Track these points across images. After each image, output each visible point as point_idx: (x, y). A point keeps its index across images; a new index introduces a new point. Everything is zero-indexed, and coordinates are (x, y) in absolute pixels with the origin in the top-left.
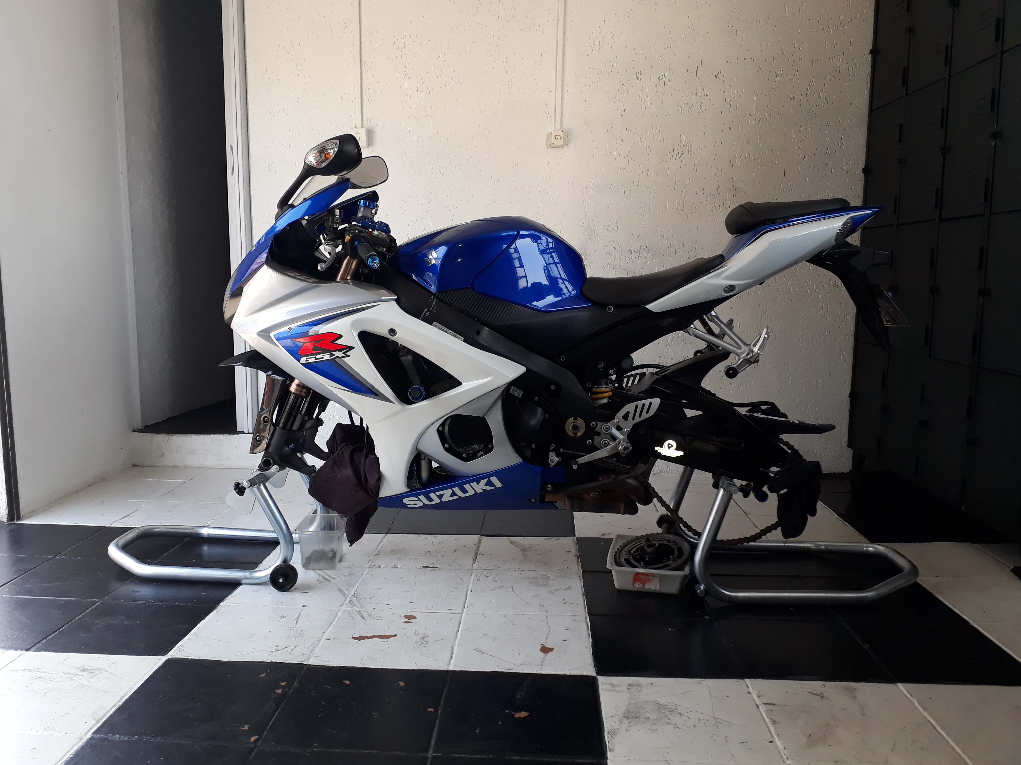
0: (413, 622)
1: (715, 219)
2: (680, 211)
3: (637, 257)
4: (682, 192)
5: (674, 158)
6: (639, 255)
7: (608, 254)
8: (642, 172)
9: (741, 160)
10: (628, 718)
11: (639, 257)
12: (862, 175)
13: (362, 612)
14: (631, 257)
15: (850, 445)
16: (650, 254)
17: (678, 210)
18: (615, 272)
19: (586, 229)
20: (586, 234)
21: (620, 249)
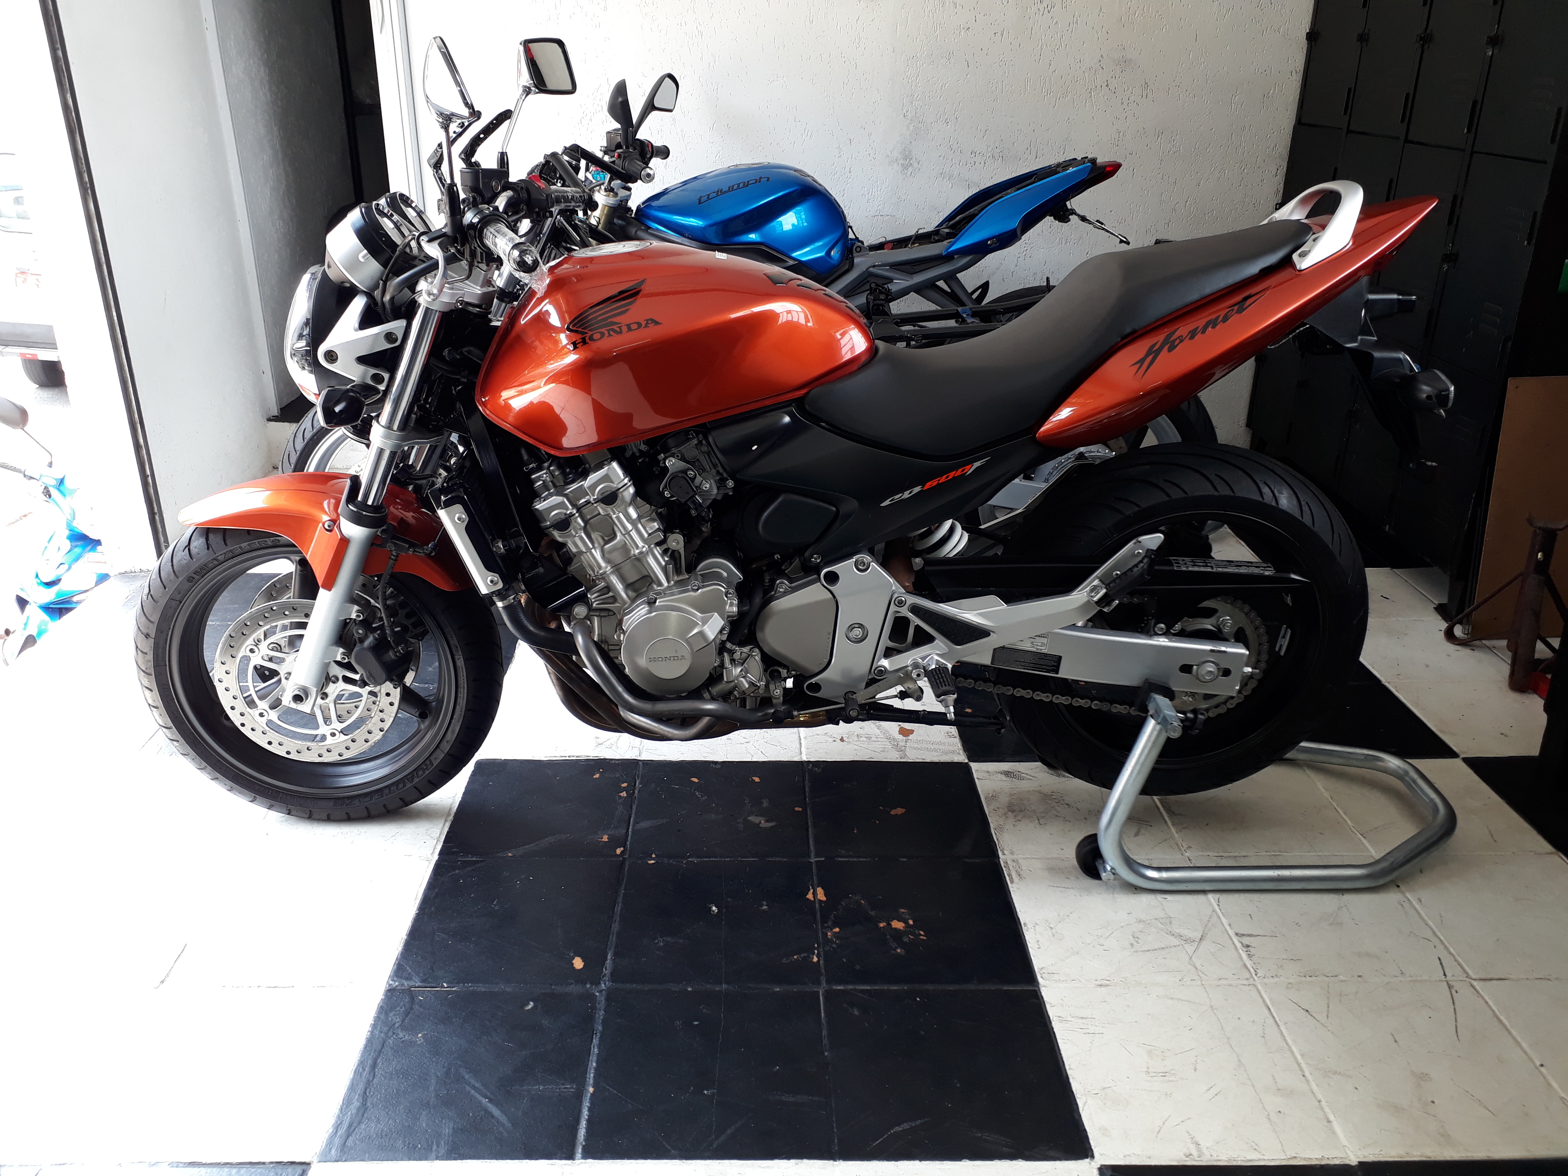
1: (1095, 107)
2: (1045, 93)
3: (983, 163)
4: (1050, 65)
5: (1041, 14)
7: (942, 157)
8: (995, 33)
9: (1136, 16)
10: (1013, 811)
11: (985, 163)
12: (1303, 43)
14: (975, 162)
15: (1249, 424)
16: (1001, 158)
18: (950, 185)
19: (911, 120)
20: (911, 128)
21: (959, 151)
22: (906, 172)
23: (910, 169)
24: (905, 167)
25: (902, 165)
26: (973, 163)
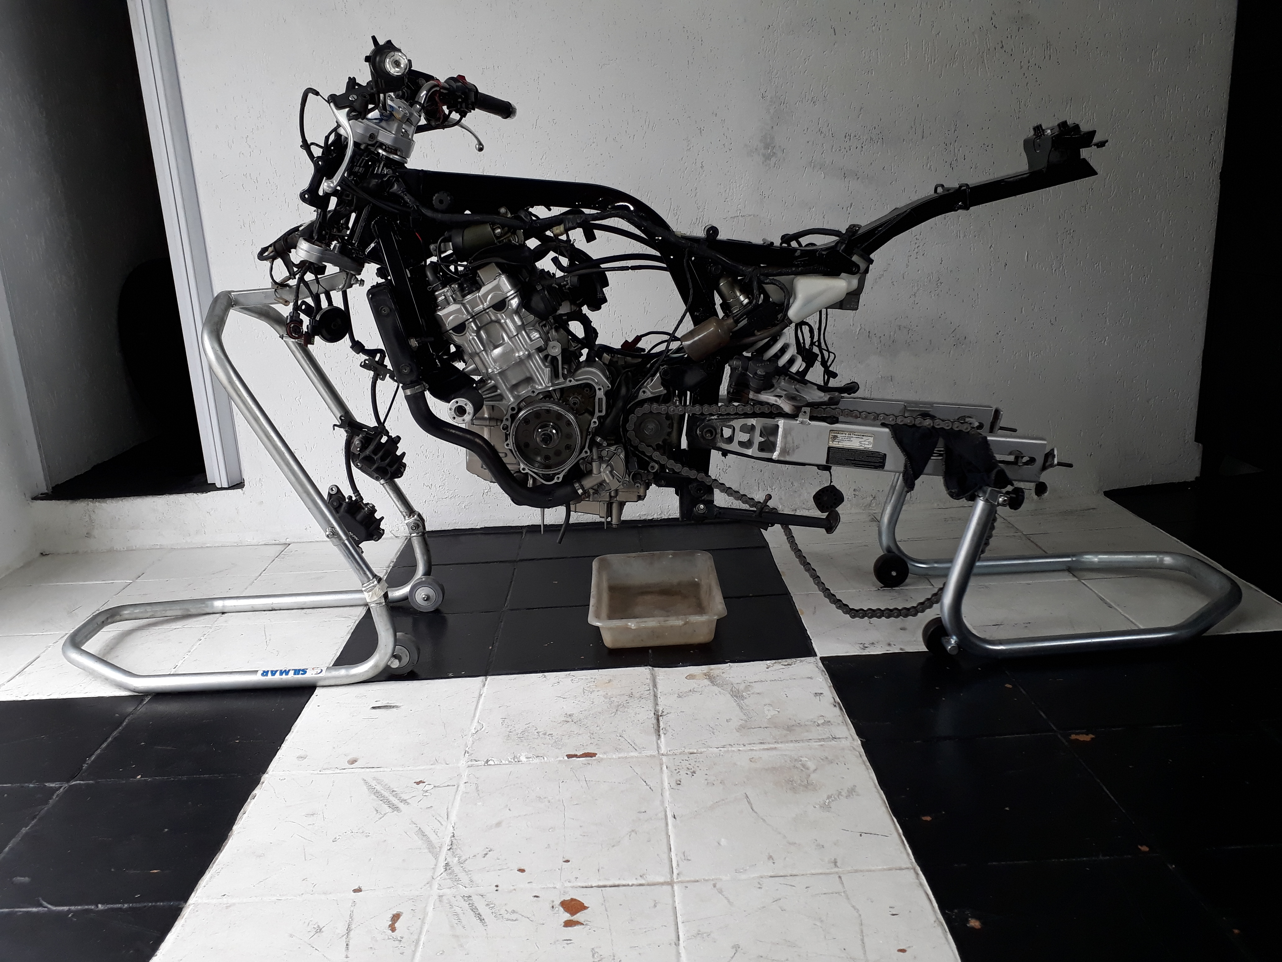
0: (581, 920)
1: (989, 74)
2: (928, 61)
3: (859, 147)
4: (933, 26)
6: (862, 142)
7: (810, 143)
11: (862, 147)
13: (475, 898)
14: (850, 147)
15: (1197, 439)
16: (880, 140)
17: (926, 59)
18: (823, 175)
19: (771, 102)
20: (772, 111)
21: (830, 134)
22: (768, 162)
23: (773, 159)
24: (767, 158)
25: (764, 155)
26: (848, 148)
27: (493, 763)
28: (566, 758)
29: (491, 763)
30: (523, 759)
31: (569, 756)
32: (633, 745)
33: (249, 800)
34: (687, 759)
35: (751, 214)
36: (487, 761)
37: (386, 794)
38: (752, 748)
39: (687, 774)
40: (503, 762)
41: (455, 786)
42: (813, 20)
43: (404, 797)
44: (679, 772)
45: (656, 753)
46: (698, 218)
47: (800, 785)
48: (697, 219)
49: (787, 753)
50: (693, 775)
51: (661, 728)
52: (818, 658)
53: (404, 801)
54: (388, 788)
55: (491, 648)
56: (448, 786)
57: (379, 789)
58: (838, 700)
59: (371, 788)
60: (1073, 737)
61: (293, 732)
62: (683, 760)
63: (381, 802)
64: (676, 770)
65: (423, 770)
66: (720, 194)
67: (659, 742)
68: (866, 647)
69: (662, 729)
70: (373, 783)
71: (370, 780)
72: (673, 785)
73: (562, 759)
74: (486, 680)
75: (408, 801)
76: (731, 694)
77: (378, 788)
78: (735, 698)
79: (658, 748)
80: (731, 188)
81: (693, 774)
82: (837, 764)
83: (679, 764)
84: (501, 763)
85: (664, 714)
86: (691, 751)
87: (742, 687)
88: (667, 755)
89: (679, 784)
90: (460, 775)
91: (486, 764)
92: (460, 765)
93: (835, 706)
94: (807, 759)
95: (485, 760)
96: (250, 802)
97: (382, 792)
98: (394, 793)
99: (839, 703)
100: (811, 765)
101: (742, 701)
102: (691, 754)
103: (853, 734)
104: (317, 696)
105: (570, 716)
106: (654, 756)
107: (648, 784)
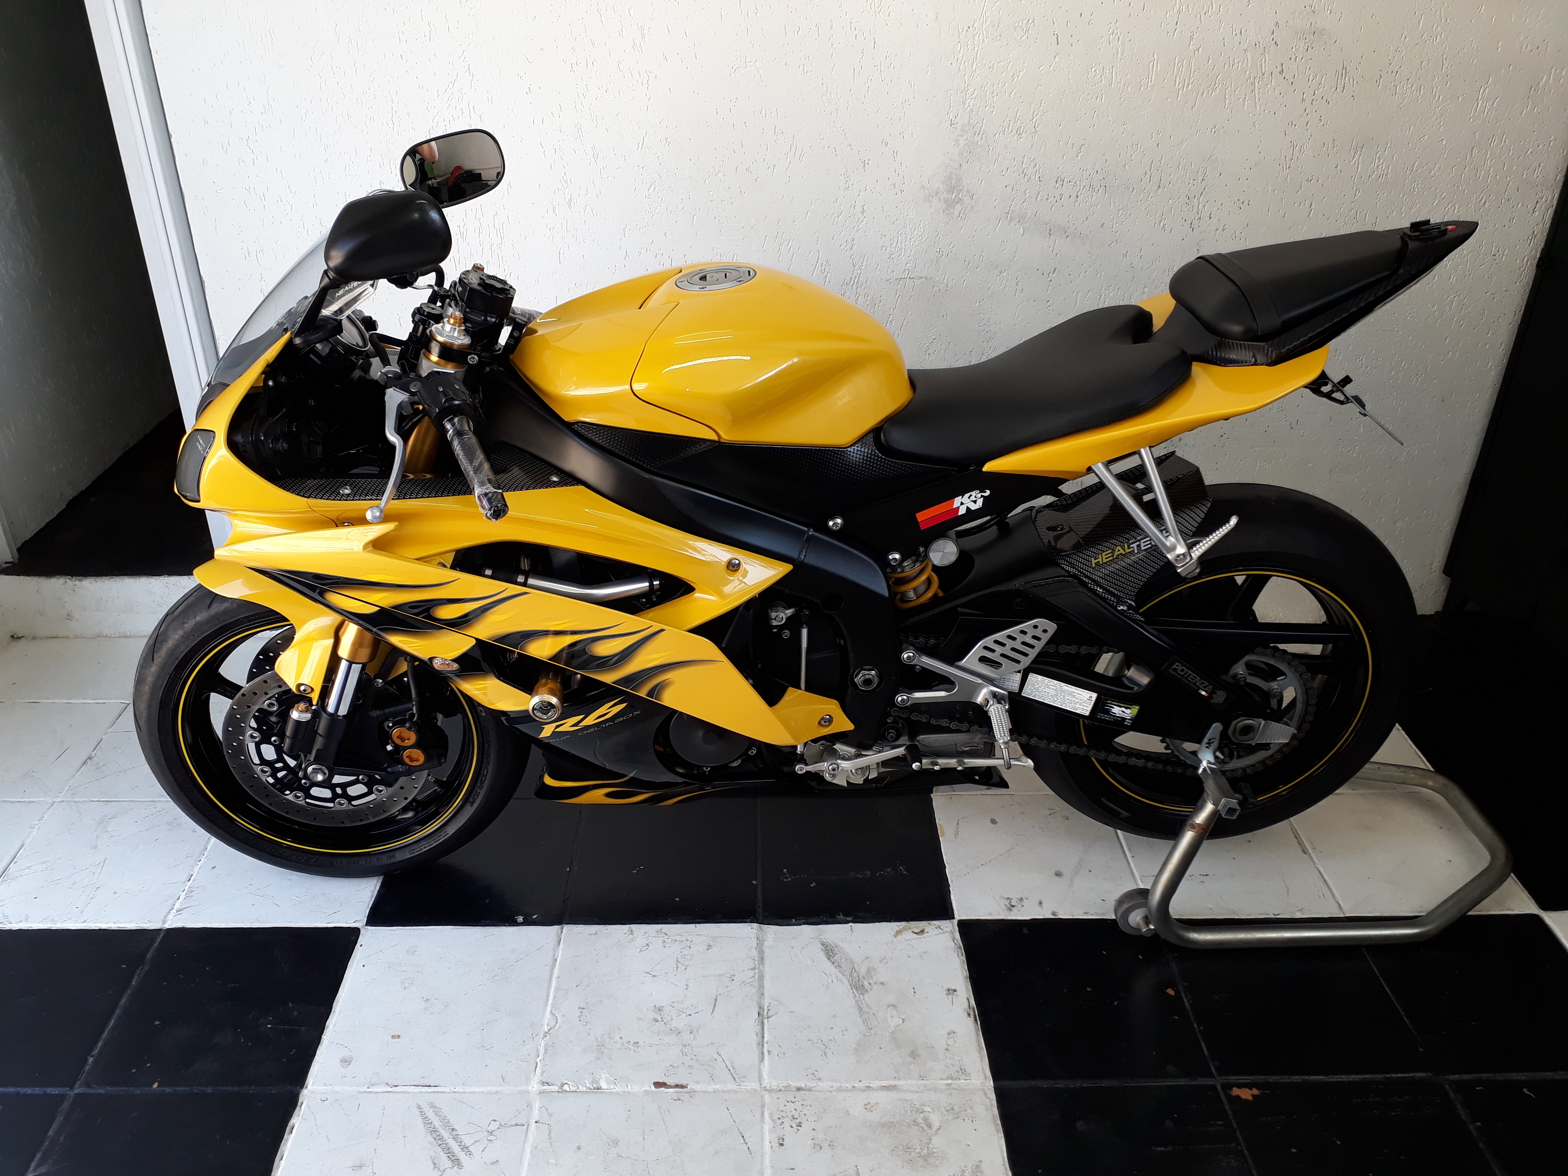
2: (1180, 86)
4: (1192, 39)
6: (1078, 190)
11: (1077, 196)
14: (1061, 195)
15: (1446, 570)
17: (1177, 84)
20: (962, 142)
21: (1037, 178)
22: (952, 210)
23: (958, 207)
26: (1058, 197)
27: (568, 1089)
28: (653, 1087)
29: (566, 1087)
30: (604, 1085)
31: (658, 1085)
32: (731, 1070)
33: (286, 1136)
34: (794, 1100)
35: (922, 275)
36: (563, 1085)
37: (445, 1134)
38: (868, 1085)
39: (792, 1127)
40: (581, 1088)
41: (524, 1125)
42: (1030, 21)
43: (467, 1141)
44: (783, 1122)
45: (756, 1086)
46: (853, 277)
47: (920, 1156)
48: (851, 278)
49: (908, 1096)
50: (798, 1130)
51: (766, 1040)
52: (955, 922)
53: (465, 1148)
54: (446, 1123)
55: (568, 869)
56: (517, 1125)
57: (437, 1126)
58: (973, 1002)
59: (427, 1122)
60: (1236, 1091)
61: (334, 1011)
62: (788, 1102)
63: (439, 1149)
64: (779, 1118)
65: (489, 1093)
66: (884, 248)
67: (762, 1066)
68: (1013, 906)
69: (767, 1043)
70: (430, 1114)
71: (426, 1109)
72: (775, 1144)
73: (648, 1088)
74: (562, 932)
75: (470, 1149)
76: (851, 982)
77: (437, 1123)
78: (854, 990)
79: (760, 1078)
80: (899, 242)
81: (799, 1128)
82: (964, 1120)
83: (784, 1108)
84: (578, 1090)
85: (770, 1014)
86: (798, 1084)
87: (863, 971)
88: (770, 1091)
89: (782, 1145)
90: (529, 1106)
91: (560, 1090)
92: (530, 1088)
93: (969, 1015)
94: (931, 1111)
95: (559, 1085)
96: (287, 1140)
97: (440, 1129)
98: (455, 1133)
99: (974, 1008)
100: (935, 1119)
101: (862, 997)
102: (799, 1089)
103: (985, 1067)
104: (361, 946)
105: (660, 1010)
106: (756, 1090)
107: (747, 1141)
